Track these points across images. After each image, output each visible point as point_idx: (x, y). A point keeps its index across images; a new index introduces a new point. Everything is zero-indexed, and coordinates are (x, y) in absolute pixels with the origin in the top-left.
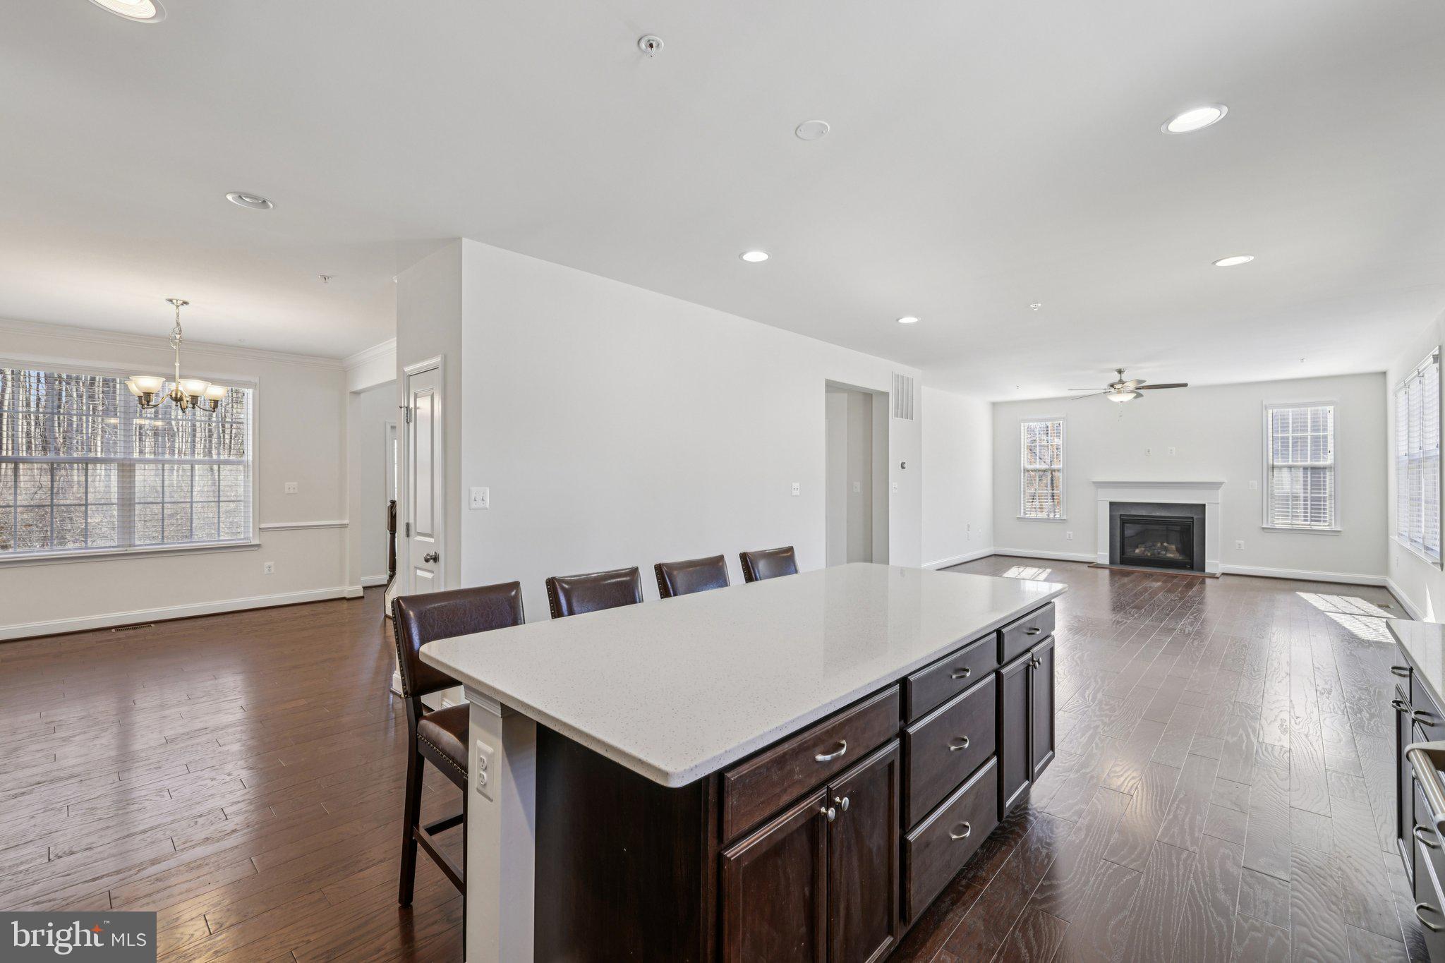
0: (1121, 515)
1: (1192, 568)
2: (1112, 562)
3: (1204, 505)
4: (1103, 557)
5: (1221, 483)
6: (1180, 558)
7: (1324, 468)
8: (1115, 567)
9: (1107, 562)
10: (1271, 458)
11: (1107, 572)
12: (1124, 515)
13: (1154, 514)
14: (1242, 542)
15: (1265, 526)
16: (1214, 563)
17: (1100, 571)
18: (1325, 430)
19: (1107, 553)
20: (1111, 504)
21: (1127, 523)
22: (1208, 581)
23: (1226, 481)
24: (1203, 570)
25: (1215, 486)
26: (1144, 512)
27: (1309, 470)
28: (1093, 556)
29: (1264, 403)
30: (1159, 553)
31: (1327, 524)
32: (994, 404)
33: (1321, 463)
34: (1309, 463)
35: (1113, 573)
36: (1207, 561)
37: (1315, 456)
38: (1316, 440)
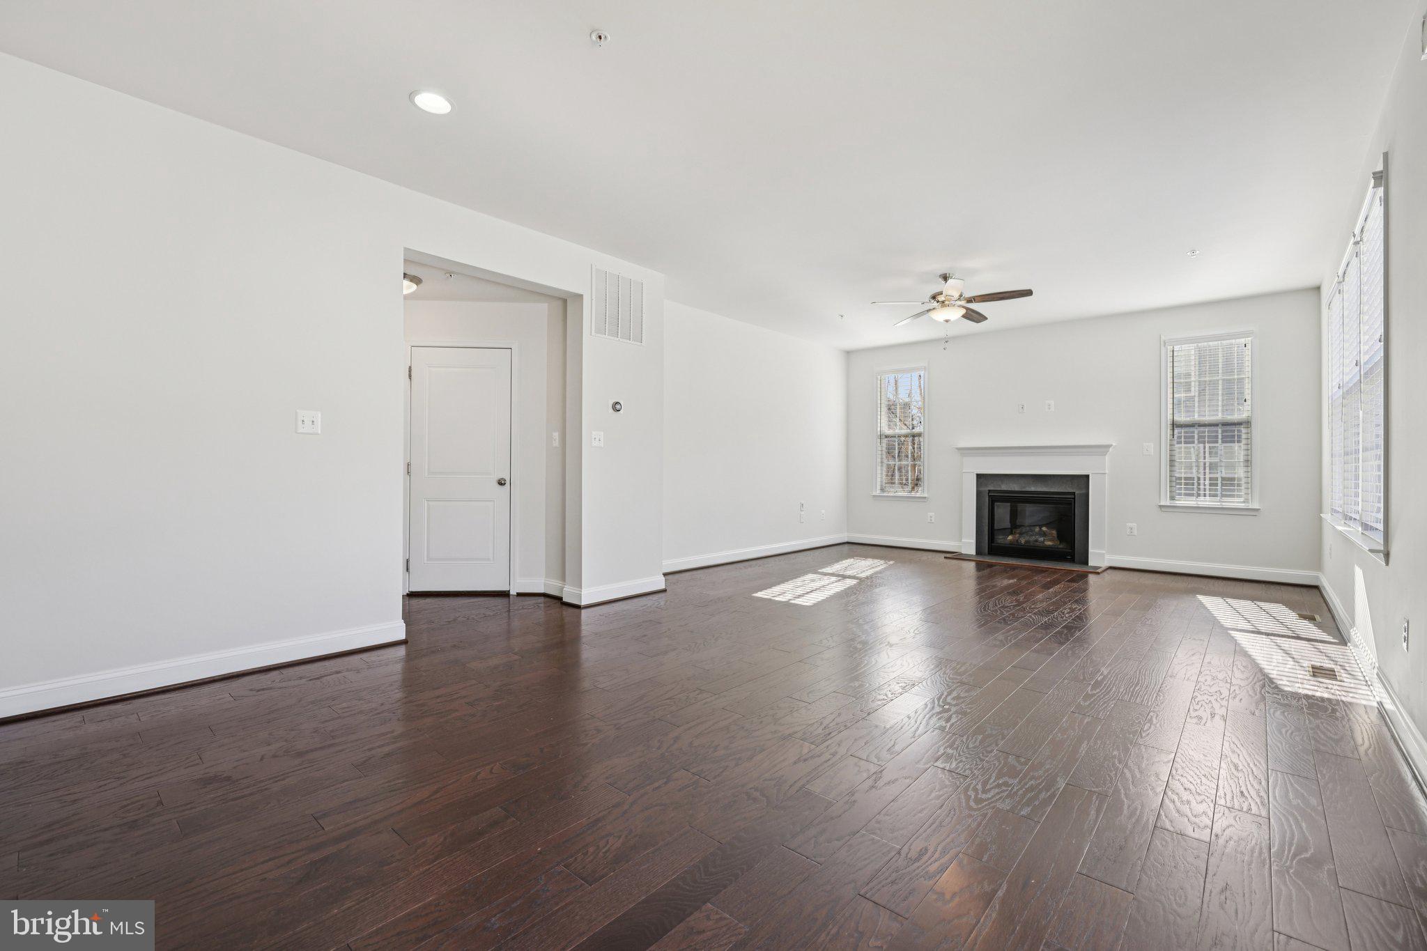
0: (990, 491)
1: (1072, 560)
2: (979, 552)
3: (1087, 476)
4: (968, 545)
5: (1109, 446)
6: (1061, 546)
7: (1240, 424)
8: (981, 559)
9: (971, 550)
10: (1170, 411)
11: (972, 565)
12: (994, 491)
13: (1028, 489)
14: (1134, 525)
15: (1162, 504)
16: (1099, 555)
17: (965, 564)
18: (1240, 371)
19: (973, 541)
20: (979, 476)
21: (998, 501)
22: (1092, 578)
23: (1114, 444)
24: (1086, 562)
25: (1102, 449)
26: (1015, 487)
27: (1220, 426)
28: (957, 544)
29: (1163, 338)
30: (1036, 541)
31: (1242, 500)
32: (848, 353)
33: (1236, 417)
34: (1219, 417)
35: (980, 566)
36: (1091, 550)
37: (1227, 408)
38: (1228, 382)
